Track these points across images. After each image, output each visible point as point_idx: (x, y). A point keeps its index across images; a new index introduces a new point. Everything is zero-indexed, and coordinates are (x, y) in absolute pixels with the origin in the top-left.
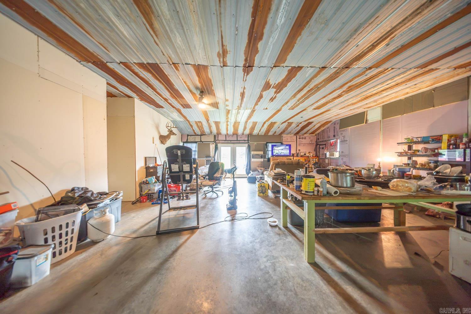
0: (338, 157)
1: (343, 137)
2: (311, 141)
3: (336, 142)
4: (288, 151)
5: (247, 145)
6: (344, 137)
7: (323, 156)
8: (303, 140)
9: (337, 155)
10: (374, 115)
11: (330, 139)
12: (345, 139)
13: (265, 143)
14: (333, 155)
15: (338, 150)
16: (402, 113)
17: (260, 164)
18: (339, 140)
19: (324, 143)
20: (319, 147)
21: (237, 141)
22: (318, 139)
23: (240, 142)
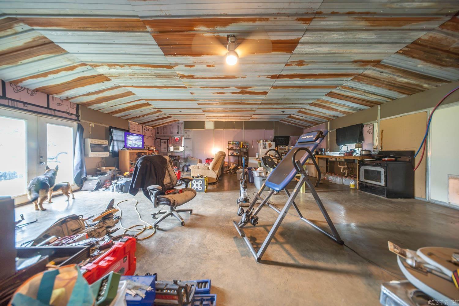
0: (182, 150)
1: (187, 135)
2: (152, 134)
3: (181, 139)
4: (141, 143)
5: (75, 124)
6: (189, 135)
7: (165, 150)
8: (147, 132)
9: (181, 149)
10: (209, 126)
11: (173, 135)
12: (190, 137)
13: (108, 126)
14: (178, 149)
15: (183, 145)
16: (224, 128)
17: (101, 162)
18: (183, 137)
19: (167, 138)
20: (161, 141)
21: (49, 111)
22: (158, 133)
23: (57, 113)
